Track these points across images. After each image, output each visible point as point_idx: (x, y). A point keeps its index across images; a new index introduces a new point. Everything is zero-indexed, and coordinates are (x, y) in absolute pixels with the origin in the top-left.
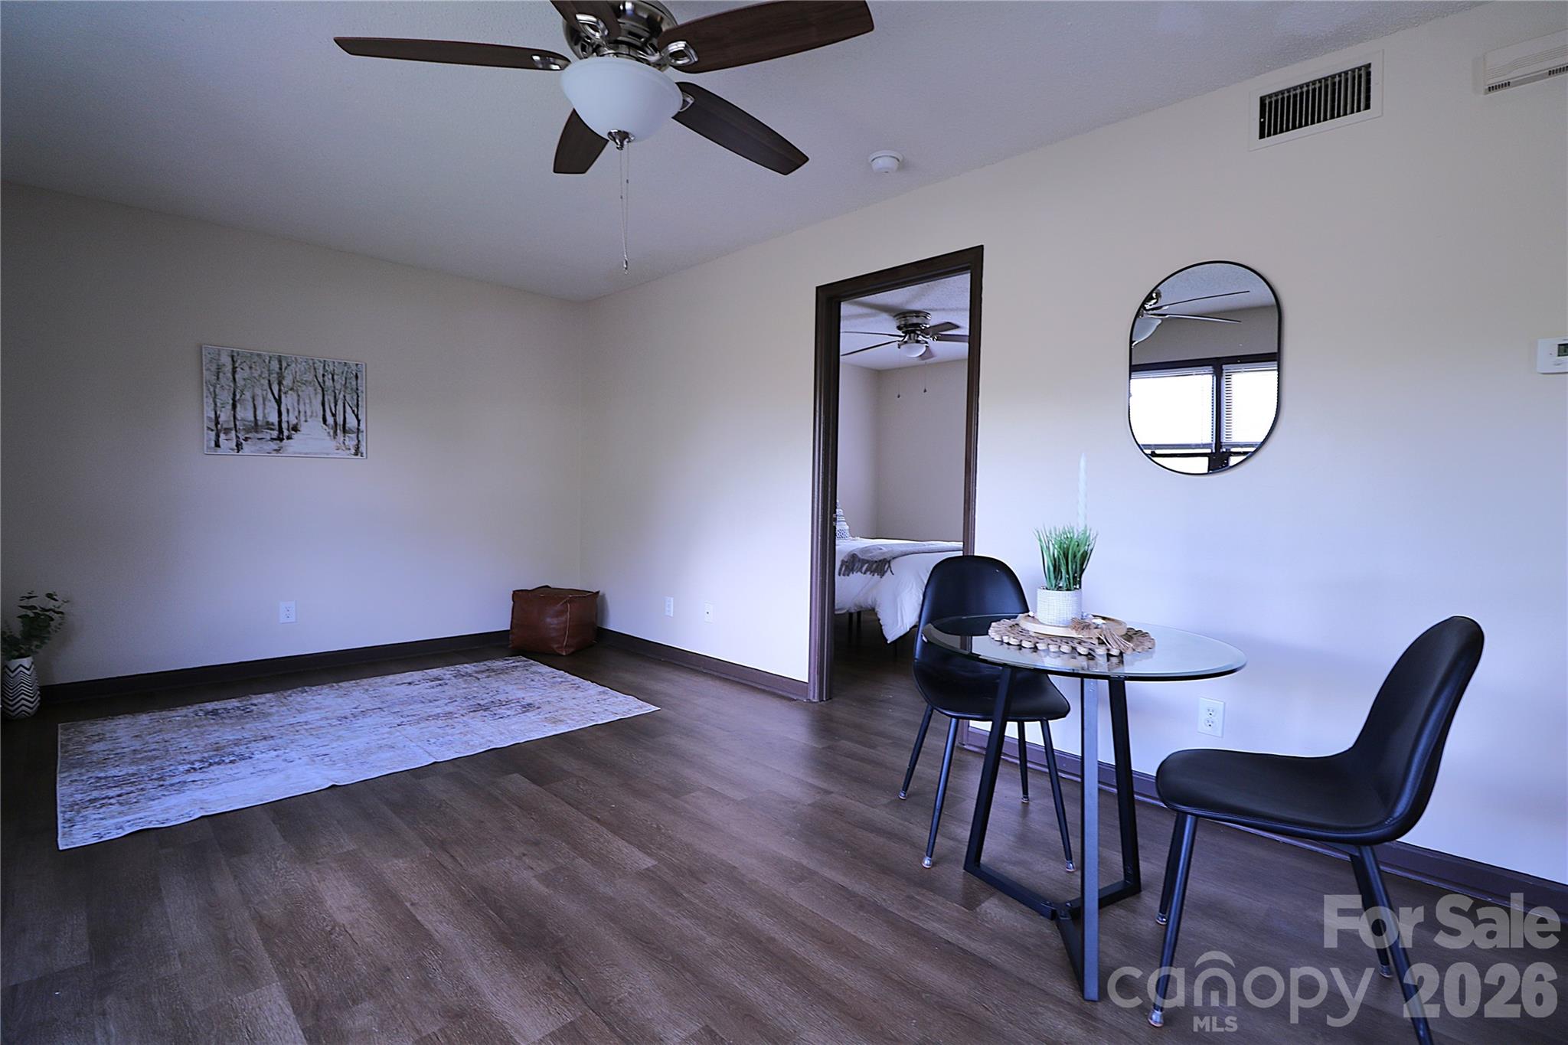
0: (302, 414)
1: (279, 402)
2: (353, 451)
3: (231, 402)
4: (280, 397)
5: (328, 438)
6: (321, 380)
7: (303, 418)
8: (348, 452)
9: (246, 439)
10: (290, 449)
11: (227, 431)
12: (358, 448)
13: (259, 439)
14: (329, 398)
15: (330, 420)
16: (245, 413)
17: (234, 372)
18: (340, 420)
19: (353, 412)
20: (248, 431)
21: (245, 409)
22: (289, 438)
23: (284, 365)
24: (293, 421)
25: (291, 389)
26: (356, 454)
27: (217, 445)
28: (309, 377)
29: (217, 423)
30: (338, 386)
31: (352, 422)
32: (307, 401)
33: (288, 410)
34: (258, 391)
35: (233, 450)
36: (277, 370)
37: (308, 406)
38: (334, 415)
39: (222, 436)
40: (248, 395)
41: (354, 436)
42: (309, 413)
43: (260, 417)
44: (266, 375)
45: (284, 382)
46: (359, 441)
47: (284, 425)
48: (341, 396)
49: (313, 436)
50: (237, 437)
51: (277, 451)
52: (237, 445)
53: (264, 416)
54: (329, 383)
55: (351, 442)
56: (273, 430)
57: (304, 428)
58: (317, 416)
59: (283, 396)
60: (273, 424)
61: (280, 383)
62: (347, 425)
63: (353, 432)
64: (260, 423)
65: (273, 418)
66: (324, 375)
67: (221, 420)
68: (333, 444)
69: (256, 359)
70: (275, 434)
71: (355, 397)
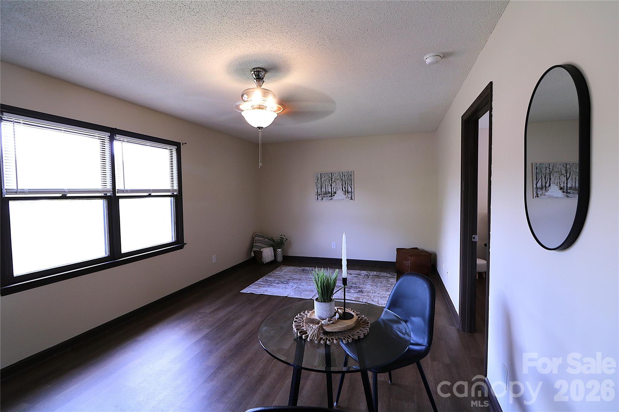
0: (337, 188)
1: (331, 186)
2: (350, 198)
3: (320, 187)
4: (331, 184)
5: (343, 195)
6: (341, 178)
7: (337, 190)
8: (349, 199)
9: (324, 197)
10: (334, 199)
11: (320, 195)
12: (352, 197)
13: (327, 196)
14: (344, 183)
15: (344, 190)
16: (324, 190)
17: (321, 179)
18: (347, 190)
19: (350, 186)
20: (324, 195)
21: (324, 188)
22: (334, 196)
23: (332, 175)
24: (335, 191)
25: (334, 182)
26: (351, 199)
27: (318, 199)
28: (339, 177)
29: (318, 193)
30: (346, 179)
31: (350, 189)
32: (338, 185)
33: (333, 188)
34: (326, 183)
35: (321, 200)
36: (331, 176)
37: (338, 186)
38: (345, 188)
39: (319, 196)
40: (324, 185)
41: (350, 194)
42: (338, 188)
43: (327, 190)
44: (328, 178)
45: (333, 180)
46: (352, 195)
47: (333, 192)
48: (347, 182)
49: (340, 194)
50: (322, 196)
51: (331, 200)
52: (322, 199)
53: (328, 190)
54: (344, 178)
55: (350, 196)
56: (330, 194)
57: (337, 192)
58: (341, 189)
59: (332, 184)
60: (330, 192)
61: (331, 180)
62: (349, 191)
63: (350, 193)
64: (327, 192)
65: (330, 191)
66: (342, 176)
67: (318, 192)
68: (345, 197)
69: (326, 174)
70: (330, 195)
71: (351, 182)
